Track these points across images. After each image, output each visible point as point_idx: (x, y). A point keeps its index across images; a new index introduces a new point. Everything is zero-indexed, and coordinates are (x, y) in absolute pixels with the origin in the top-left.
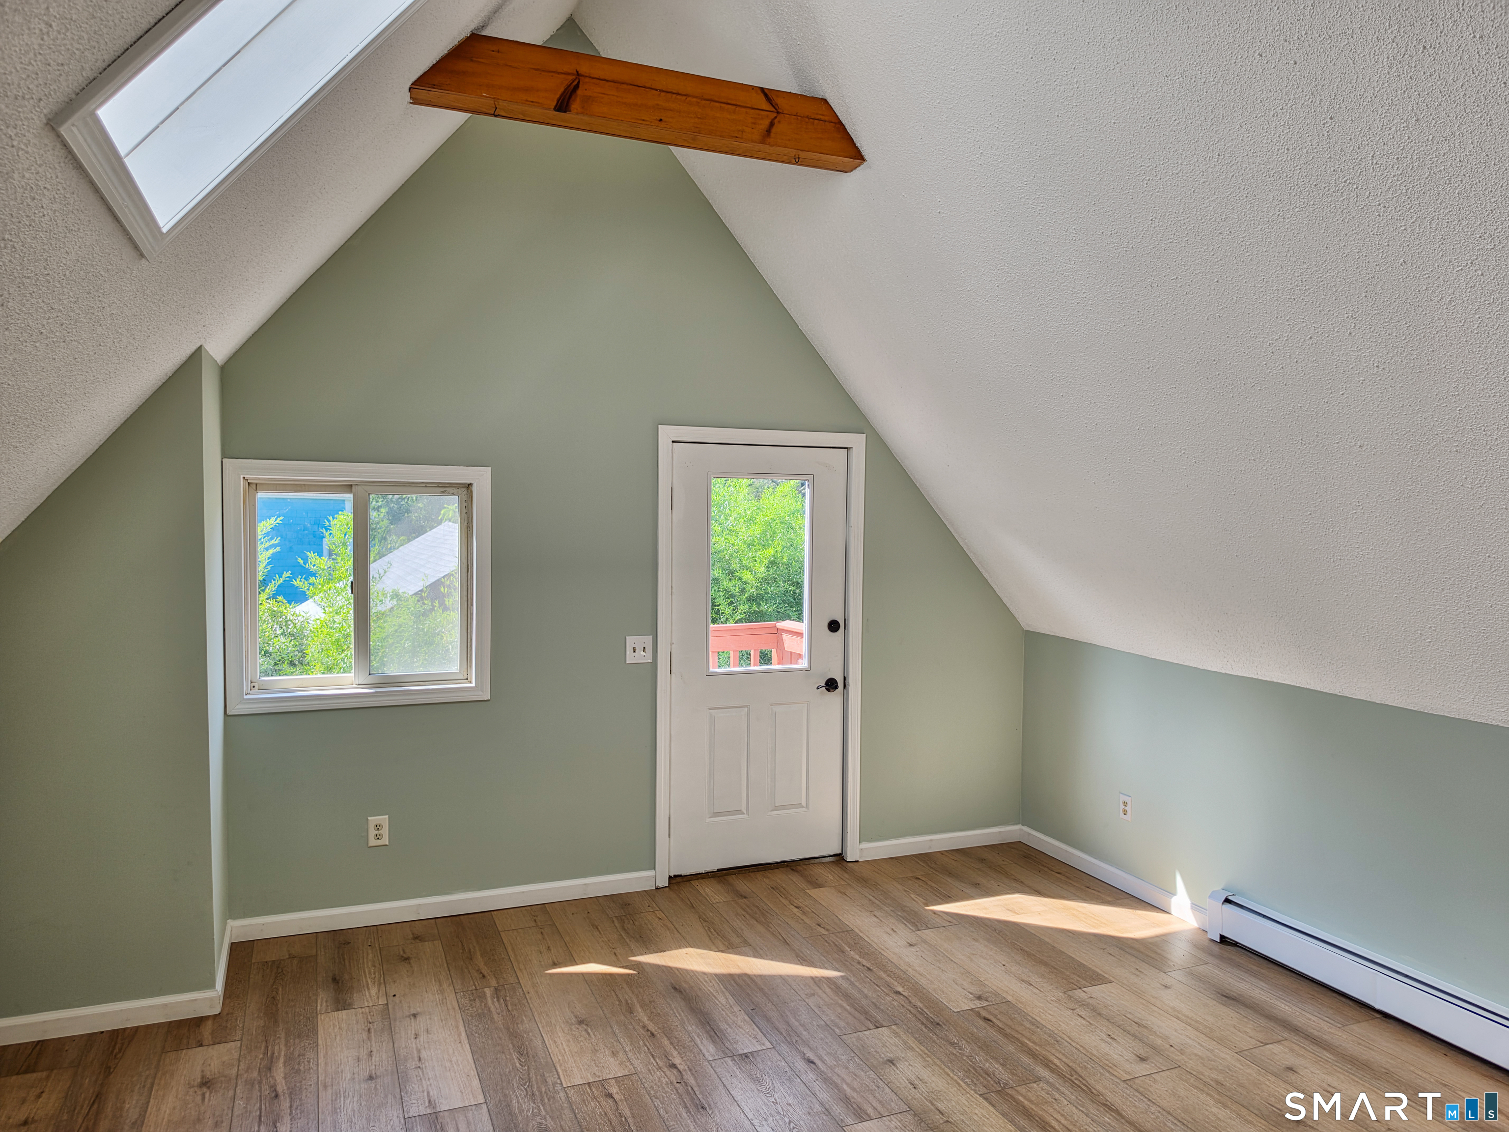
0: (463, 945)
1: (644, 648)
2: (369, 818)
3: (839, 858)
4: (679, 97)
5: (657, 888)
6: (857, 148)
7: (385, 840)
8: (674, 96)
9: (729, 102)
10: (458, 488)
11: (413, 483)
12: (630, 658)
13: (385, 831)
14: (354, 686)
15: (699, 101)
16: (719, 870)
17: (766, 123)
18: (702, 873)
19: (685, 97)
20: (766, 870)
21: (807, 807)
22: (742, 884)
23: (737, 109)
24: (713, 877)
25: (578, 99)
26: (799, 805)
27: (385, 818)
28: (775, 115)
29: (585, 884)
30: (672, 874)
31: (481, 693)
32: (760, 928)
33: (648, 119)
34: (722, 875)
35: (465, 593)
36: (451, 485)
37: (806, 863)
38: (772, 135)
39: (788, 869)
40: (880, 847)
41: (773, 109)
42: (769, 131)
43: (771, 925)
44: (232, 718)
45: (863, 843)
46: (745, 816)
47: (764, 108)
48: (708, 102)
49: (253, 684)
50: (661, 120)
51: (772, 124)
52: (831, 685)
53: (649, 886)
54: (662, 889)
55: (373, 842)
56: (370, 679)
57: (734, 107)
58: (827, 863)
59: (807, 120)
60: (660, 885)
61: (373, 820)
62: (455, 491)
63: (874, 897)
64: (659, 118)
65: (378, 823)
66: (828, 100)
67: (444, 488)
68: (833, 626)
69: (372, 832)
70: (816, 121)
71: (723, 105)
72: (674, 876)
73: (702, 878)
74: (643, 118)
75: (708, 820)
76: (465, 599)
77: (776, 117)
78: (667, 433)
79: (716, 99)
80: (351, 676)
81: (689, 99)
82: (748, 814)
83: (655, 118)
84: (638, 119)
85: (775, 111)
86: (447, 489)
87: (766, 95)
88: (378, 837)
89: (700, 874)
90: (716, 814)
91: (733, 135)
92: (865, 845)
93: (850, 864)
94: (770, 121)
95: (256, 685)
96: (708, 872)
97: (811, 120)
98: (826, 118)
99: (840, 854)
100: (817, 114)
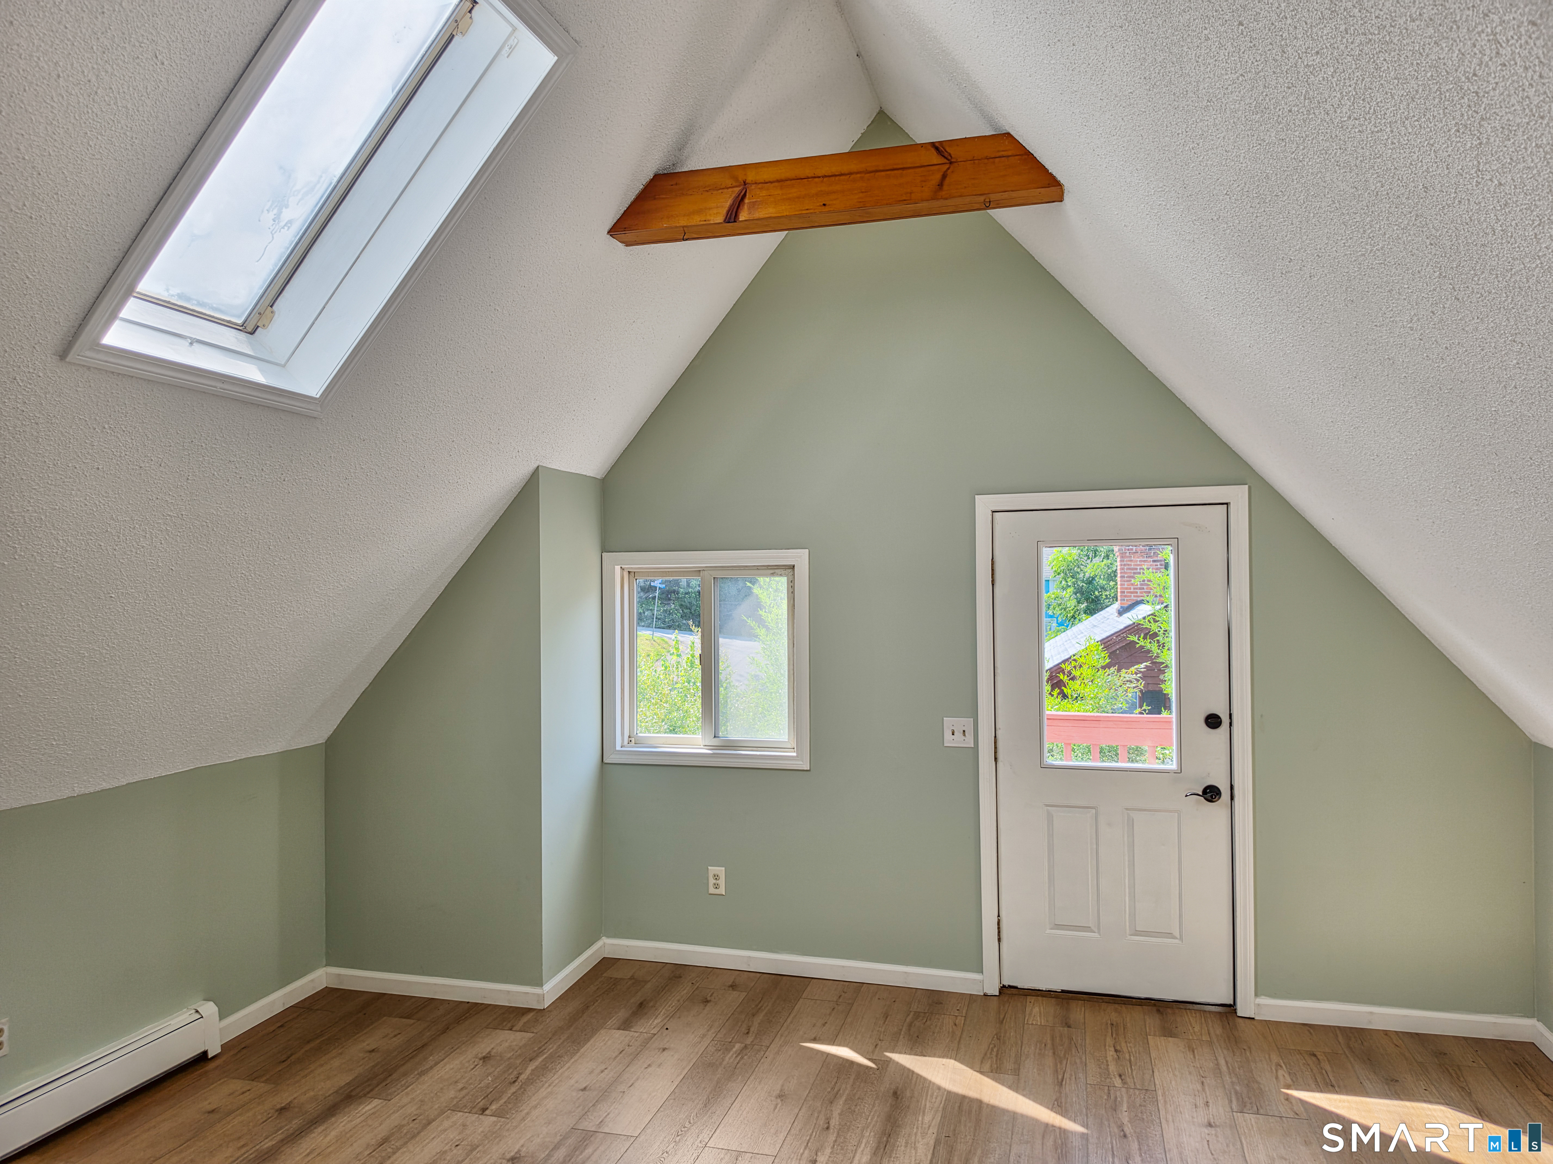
0: (760, 1001)
1: (964, 731)
2: (709, 867)
3: (1230, 1009)
4: (842, 177)
5: (985, 995)
6: (1051, 174)
7: (722, 890)
8: (837, 178)
9: (895, 167)
10: (785, 569)
11: (746, 566)
12: (949, 741)
13: (722, 882)
14: (702, 747)
15: (863, 175)
16: (1063, 991)
17: (938, 176)
18: (1042, 991)
19: (849, 176)
20: (1125, 1004)
21: (1181, 939)
22: (1079, 1012)
23: (905, 172)
24: (1056, 997)
25: (746, 207)
26: (1170, 935)
27: (722, 870)
28: (947, 166)
29: (906, 973)
30: (1006, 983)
31: (801, 763)
32: (1049, 1061)
33: (811, 207)
34: (1067, 997)
35: (792, 667)
36: (778, 567)
37: (1182, 1007)
38: (945, 187)
39: (1154, 1009)
40: (1284, 1006)
41: (946, 161)
42: (941, 185)
43: (1064, 1062)
44: (608, 765)
45: (1263, 997)
46: (1096, 935)
47: (935, 162)
48: (872, 174)
49: (630, 739)
50: (824, 205)
51: (944, 176)
52: (1211, 793)
53: (976, 991)
54: (989, 997)
55: (712, 890)
56: (716, 742)
57: (900, 172)
58: (1210, 1012)
59: (986, 161)
60: (990, 992)
61: (713, 870)
62: (783, 572)
63: (1227, 1063)
64: (822, 204)
65: (716, 873)
66: (1012, 133)
67: (773, 570)
68: (1213, 721)
69: (712, 881)
70: (997, 160)
71: (888, 173)
72: (1009, 986)
73: (1043, 996)
74: (807, 208)
75: (1048, 931)
76: (792, 672)
77: (948, 169)
78: (984, 504)
79: (881, 168)
80: (699, 736)
81: (852, 176)
82: (1099, 932)
83: (818, 204)
84: (802, 210)
85: (948, 162)
86: (776, 571)
87: (937, 149)
88: (716, 886)
89: (1039, 990)
90: (1058, 926)
91: (902, 199)
92: (1264, 1001)
93: (1240, 1020)
94: (942, 174)
95: (633, 740)
96: (1049, 991)
97: (991, 160)
98: (1010, 153)
99: (1230, 1006)
100: (999, 151)
